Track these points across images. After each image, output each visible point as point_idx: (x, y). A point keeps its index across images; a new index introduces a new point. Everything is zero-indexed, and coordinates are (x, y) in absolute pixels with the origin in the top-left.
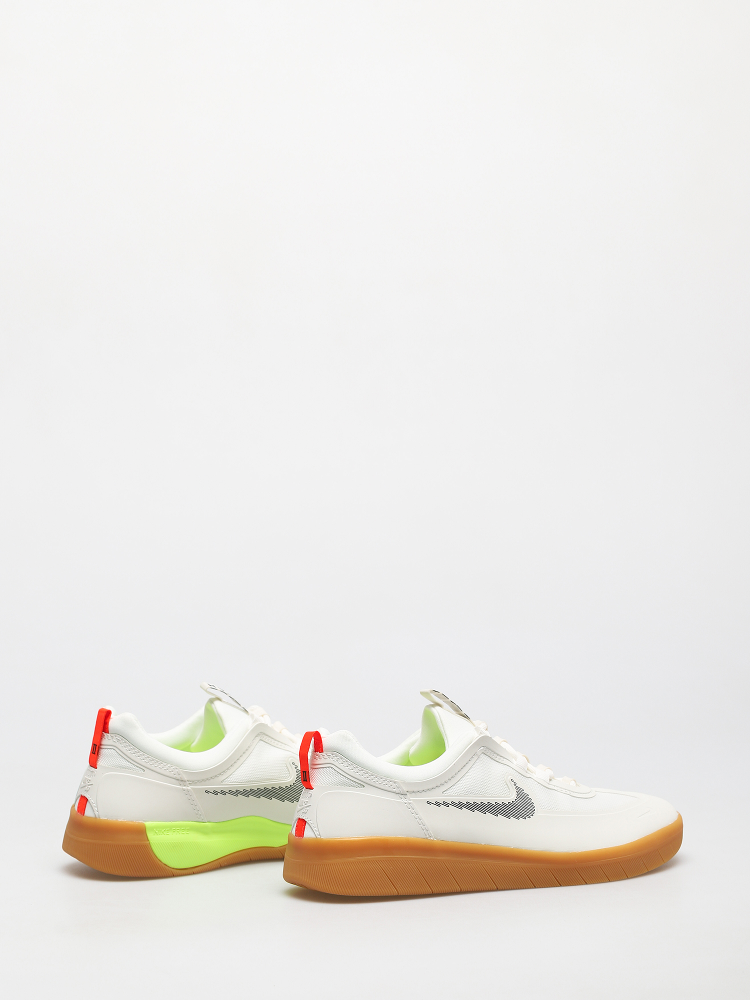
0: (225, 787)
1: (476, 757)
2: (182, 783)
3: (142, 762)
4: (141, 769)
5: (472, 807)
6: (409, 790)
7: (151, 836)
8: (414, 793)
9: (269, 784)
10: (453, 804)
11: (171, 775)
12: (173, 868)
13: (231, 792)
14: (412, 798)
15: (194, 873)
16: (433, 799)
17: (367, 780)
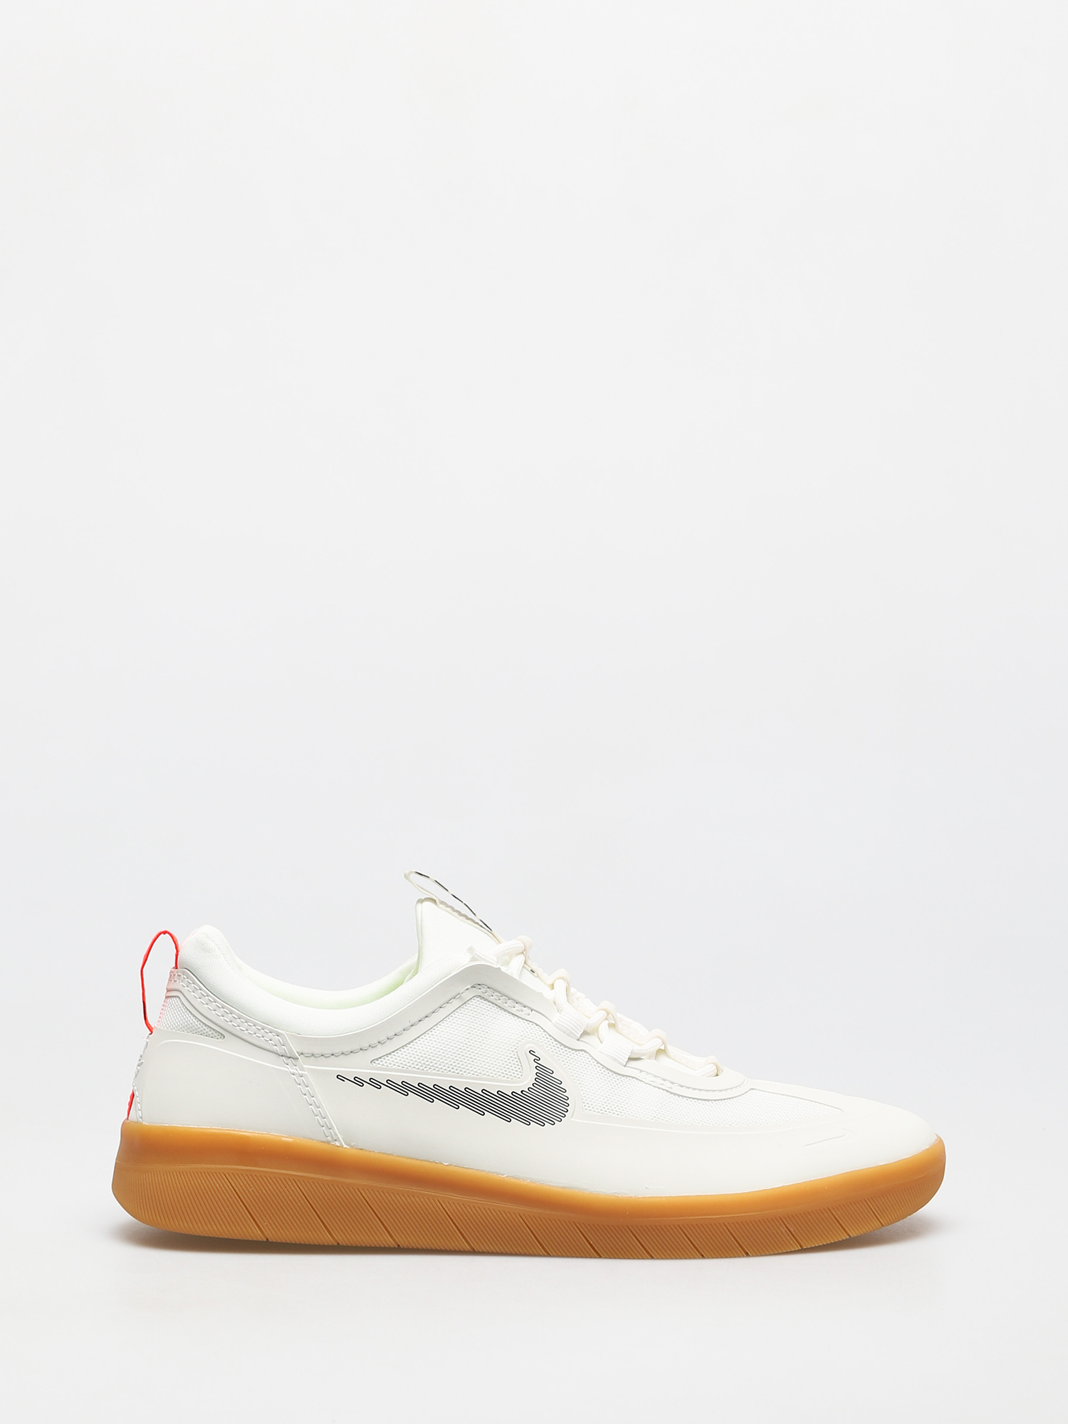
1: (456, 1003)
5: (430, 1093)
6: (304, 1051)
8: (313, 1058)
10: (390, 1084)
14: (307, 1066)
16: (350, 1072)
17: (229, 1026)
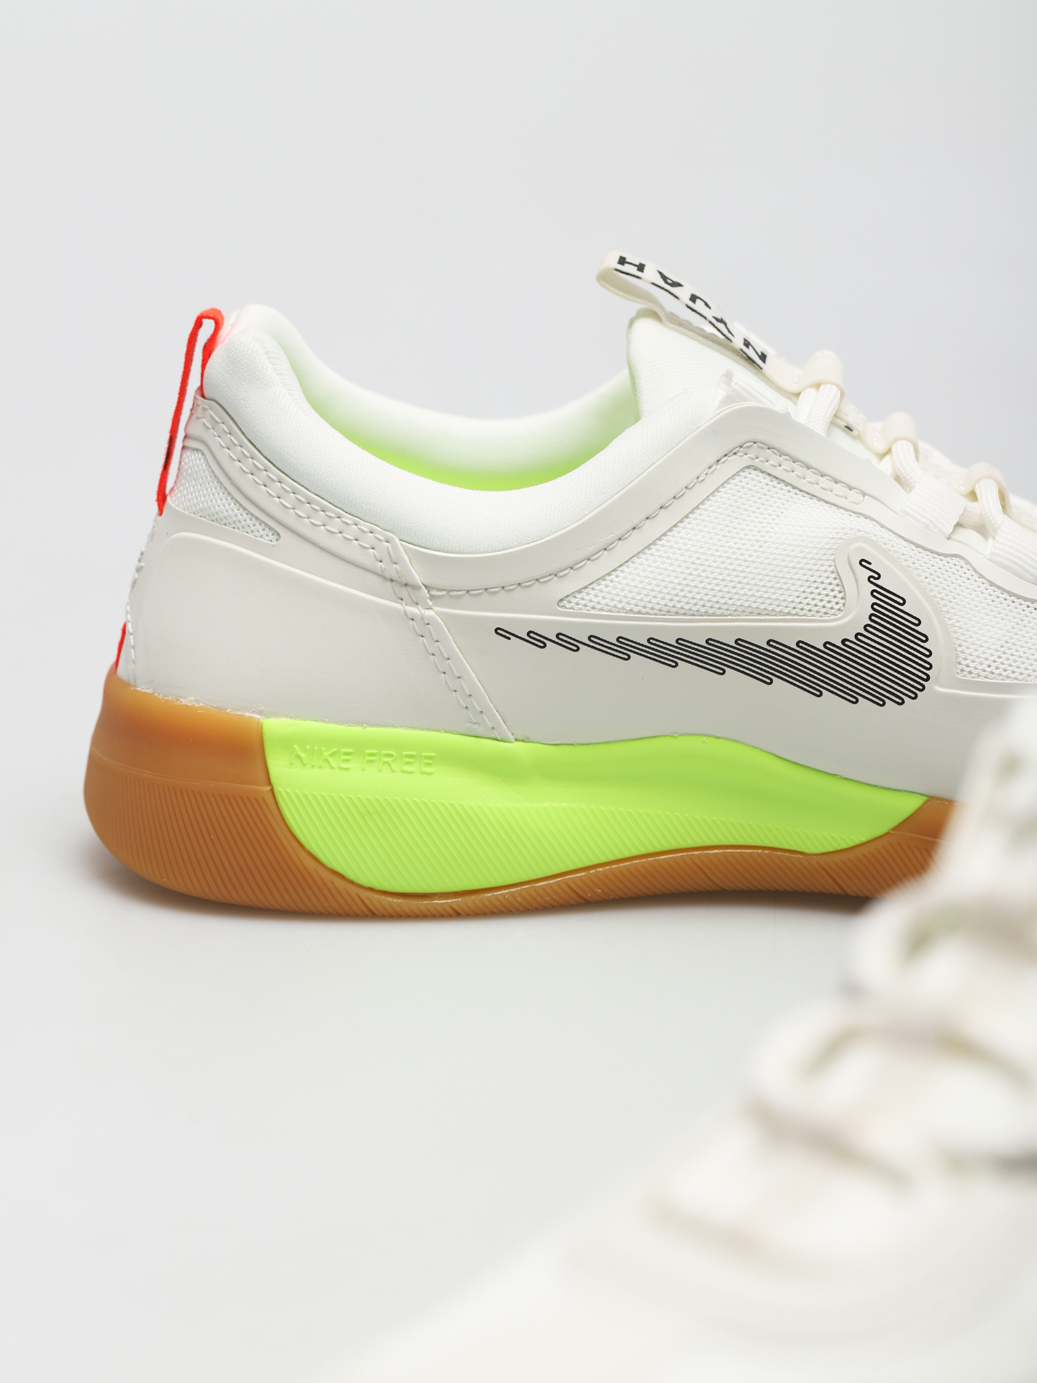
0: (577, 623)
2: (404, 592)
3: (273, 506)
4: (270, 528)
7: (281, 769)
9: (758, 631)
11: (366, 559)
12: (371, 889)
13: (595, 642)
15: (456, 915)
